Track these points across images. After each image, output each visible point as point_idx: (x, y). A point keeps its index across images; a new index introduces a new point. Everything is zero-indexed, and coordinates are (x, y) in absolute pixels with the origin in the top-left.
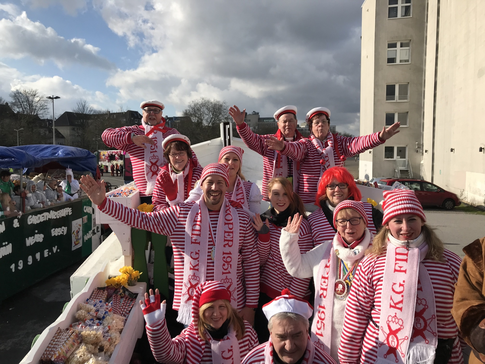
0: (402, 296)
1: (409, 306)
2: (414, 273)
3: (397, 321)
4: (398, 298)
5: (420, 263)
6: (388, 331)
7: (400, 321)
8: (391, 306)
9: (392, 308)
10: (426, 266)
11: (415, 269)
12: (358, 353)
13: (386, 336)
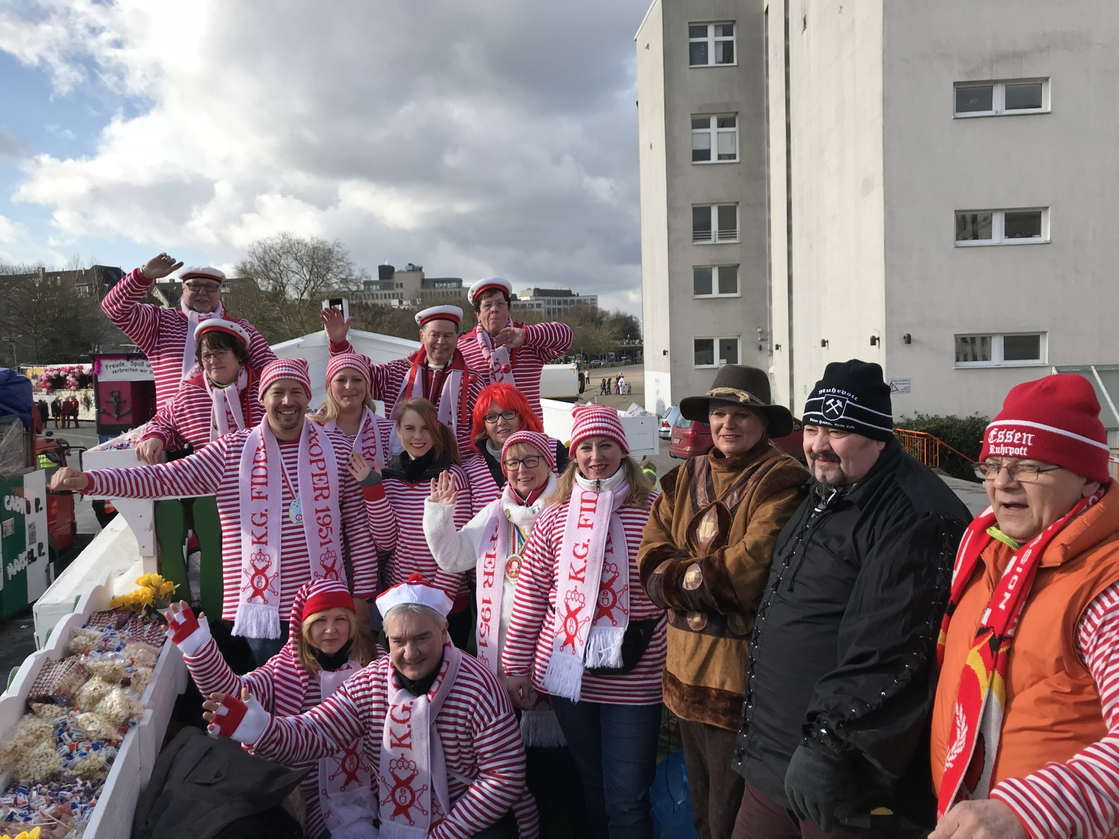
0: (586, 561)
1: (592, 575)
2: (603, 527)
3: (577, 597)
4: (579, 564)
5: (612, 513)
6: (565, 614)
7: (581, 596)
8: (571, 577)
9: (572, 580)
10: (622, 518)
11: (604, 522)
12: (531, 655)
13: (564, 620)
